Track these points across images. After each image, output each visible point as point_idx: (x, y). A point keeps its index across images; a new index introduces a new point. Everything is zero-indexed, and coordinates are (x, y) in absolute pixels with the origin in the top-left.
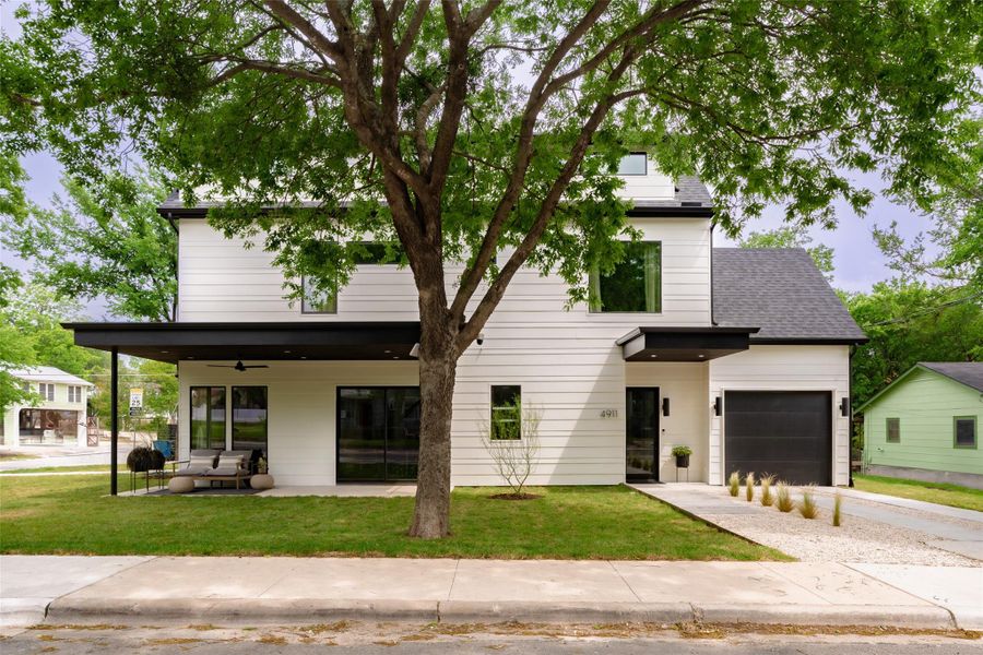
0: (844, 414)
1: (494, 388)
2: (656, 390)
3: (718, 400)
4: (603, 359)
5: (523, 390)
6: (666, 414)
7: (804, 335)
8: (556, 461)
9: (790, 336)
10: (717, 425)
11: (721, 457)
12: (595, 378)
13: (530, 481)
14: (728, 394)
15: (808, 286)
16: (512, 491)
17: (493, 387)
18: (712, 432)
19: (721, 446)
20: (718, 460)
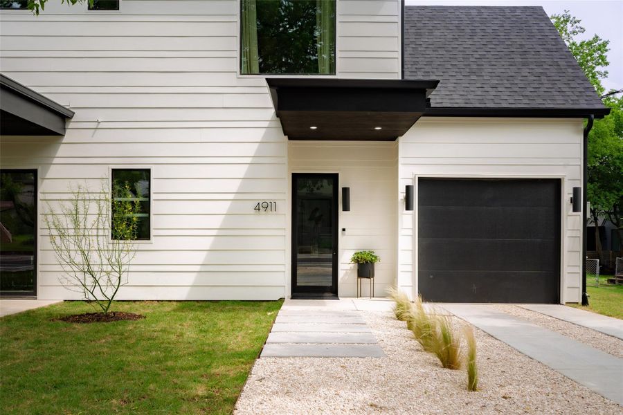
0: (576, 209)
1: (116, 172)
2: (334, 178)
3: (408, 188)
4: (259, 135)
5: (153, 175)
6: (346, 208)
7: (523, 104)
8: (198, 268)
9: (505, 105)
10: (409, 223)
11: (413, 265)
12: (249, 160)
13: (123, 295)
14: (422, 181)
15: (539, 48)
16: (98, 309)
17: (113, 170)
18: (401, 232)
19: (413, 251)
20: (410, 268)
